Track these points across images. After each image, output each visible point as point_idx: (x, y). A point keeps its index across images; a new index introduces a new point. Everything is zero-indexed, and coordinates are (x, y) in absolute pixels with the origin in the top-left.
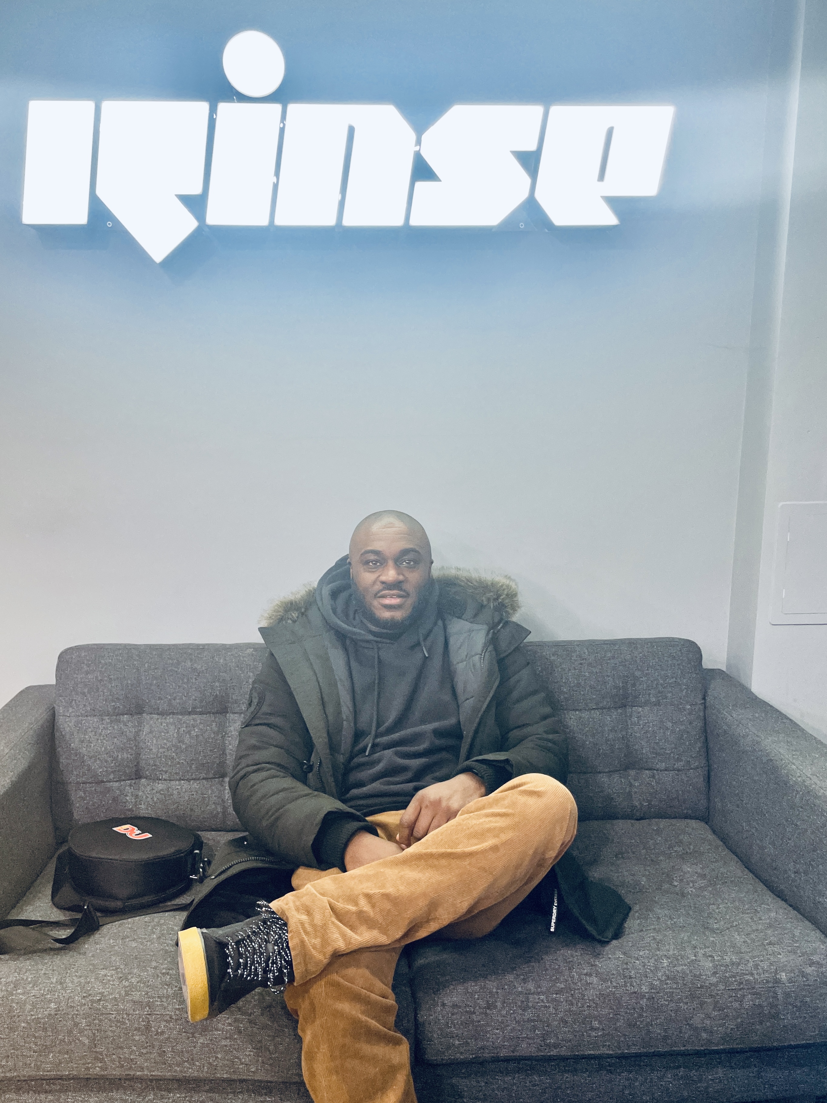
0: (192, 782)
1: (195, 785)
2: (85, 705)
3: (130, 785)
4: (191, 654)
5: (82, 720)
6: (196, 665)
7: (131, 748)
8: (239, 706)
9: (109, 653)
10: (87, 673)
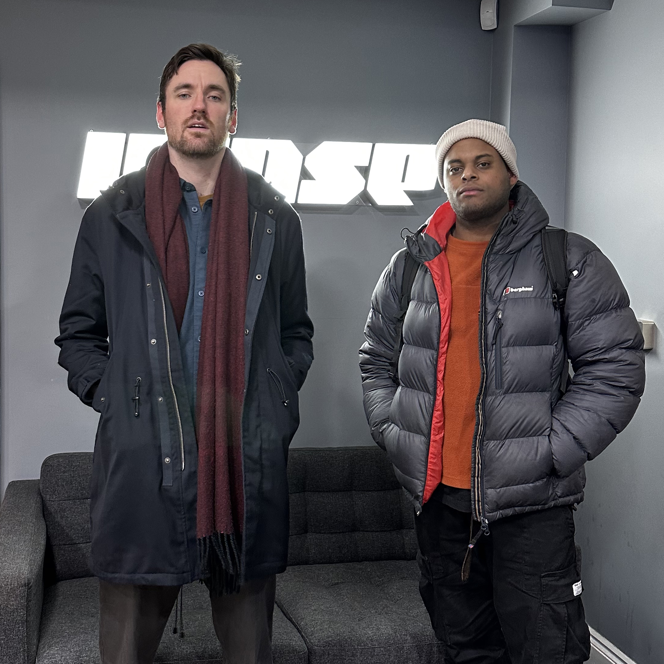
2: (63, 493)
5: (62, 503)
10: (64, 472)
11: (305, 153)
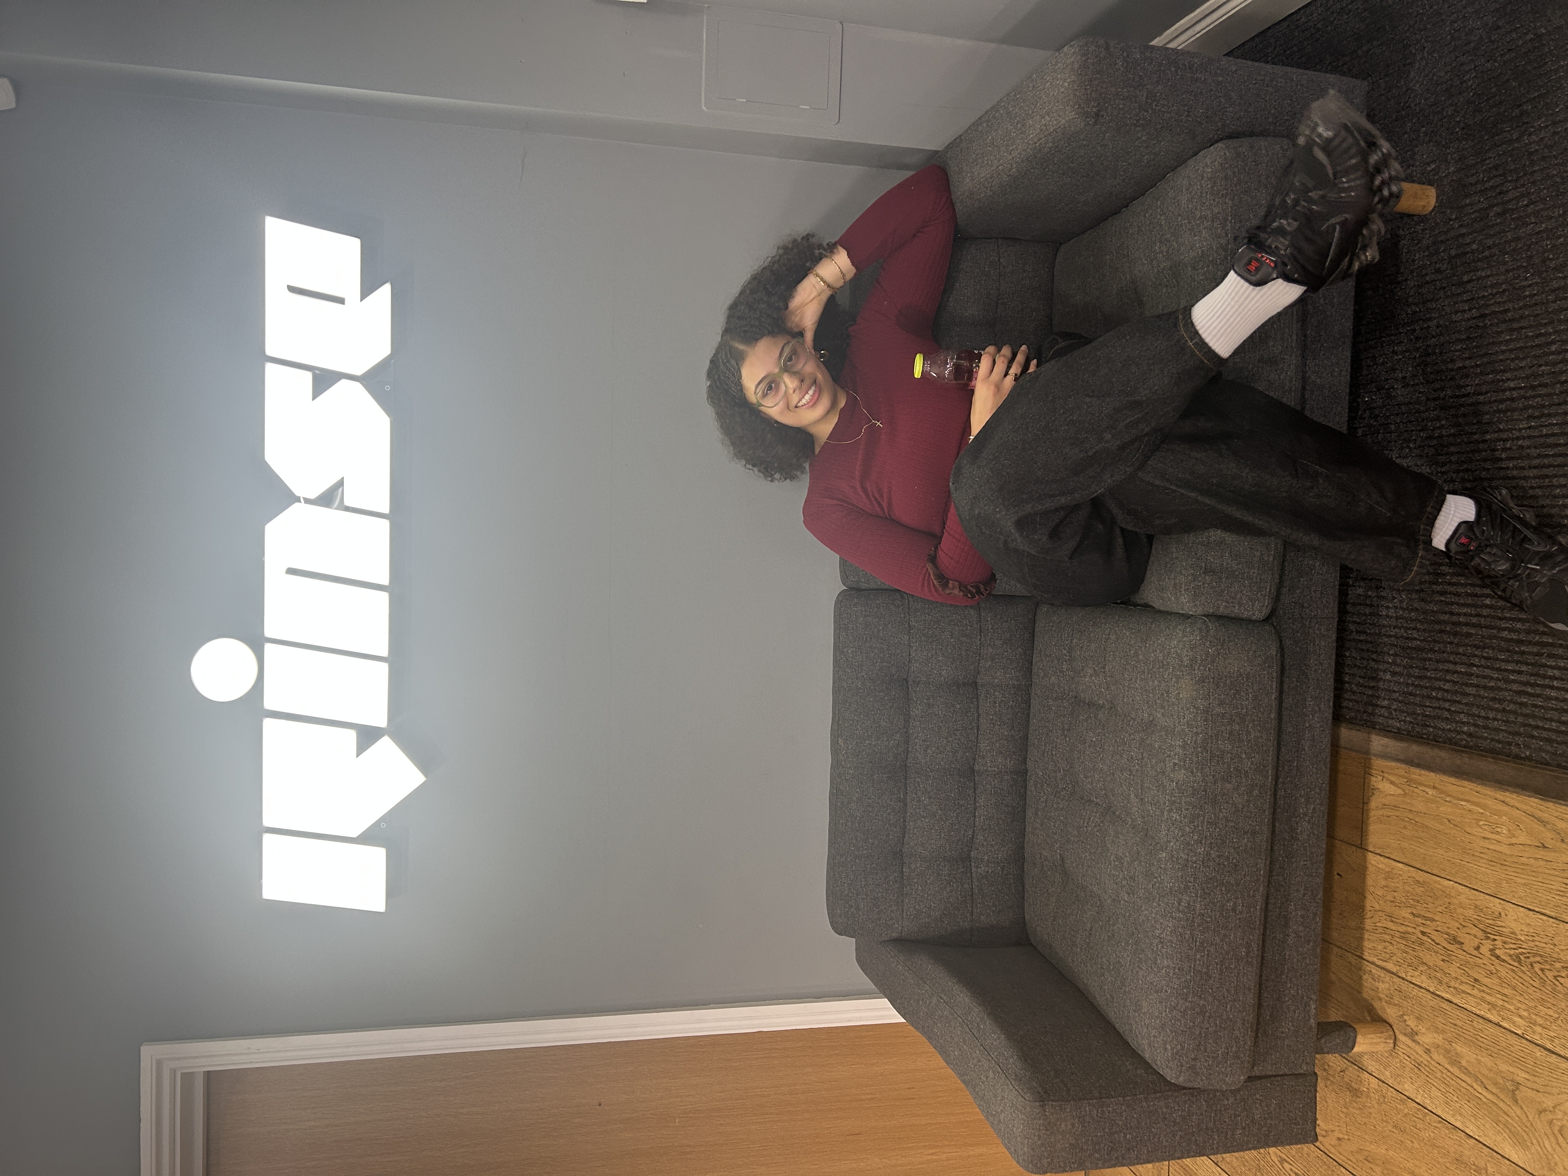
0: (977, 805)
1: (981, 801)
2: (892, 911)
3: (977, 867)
4: (842, 803)
5: (907, 915)
6: (854, 798)
7: (938, 865)
8: (901, 754)
9: (837, 886)
10: (858, 908)
11: (291, 499)
